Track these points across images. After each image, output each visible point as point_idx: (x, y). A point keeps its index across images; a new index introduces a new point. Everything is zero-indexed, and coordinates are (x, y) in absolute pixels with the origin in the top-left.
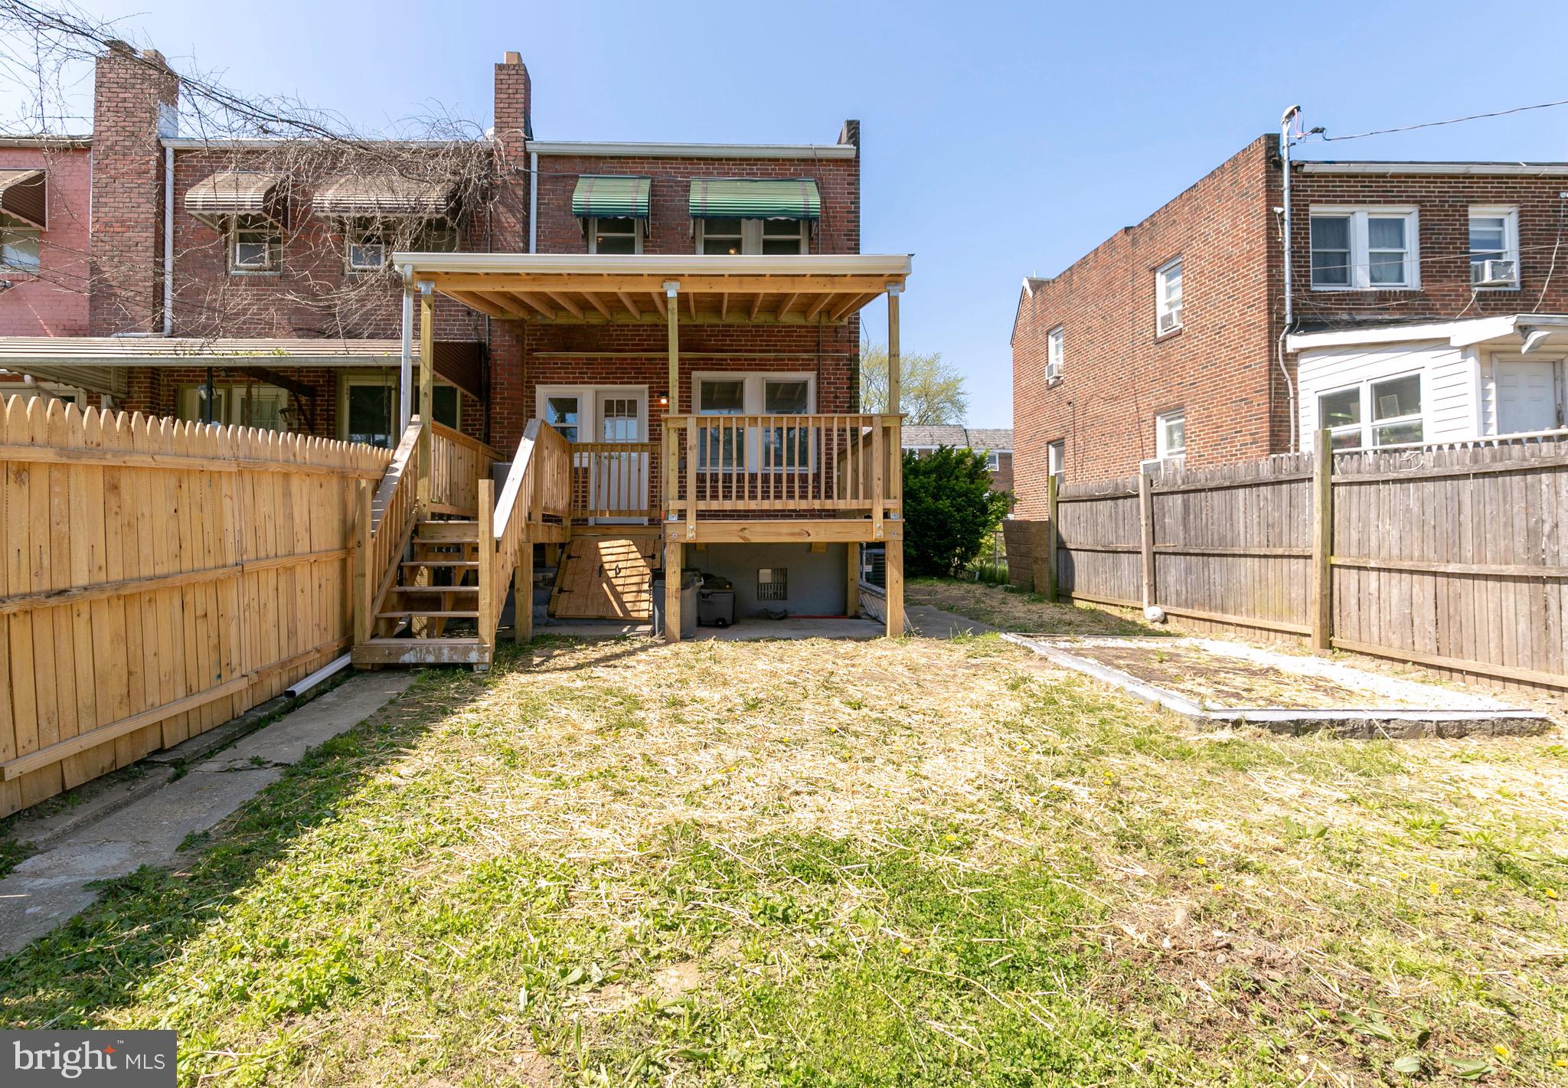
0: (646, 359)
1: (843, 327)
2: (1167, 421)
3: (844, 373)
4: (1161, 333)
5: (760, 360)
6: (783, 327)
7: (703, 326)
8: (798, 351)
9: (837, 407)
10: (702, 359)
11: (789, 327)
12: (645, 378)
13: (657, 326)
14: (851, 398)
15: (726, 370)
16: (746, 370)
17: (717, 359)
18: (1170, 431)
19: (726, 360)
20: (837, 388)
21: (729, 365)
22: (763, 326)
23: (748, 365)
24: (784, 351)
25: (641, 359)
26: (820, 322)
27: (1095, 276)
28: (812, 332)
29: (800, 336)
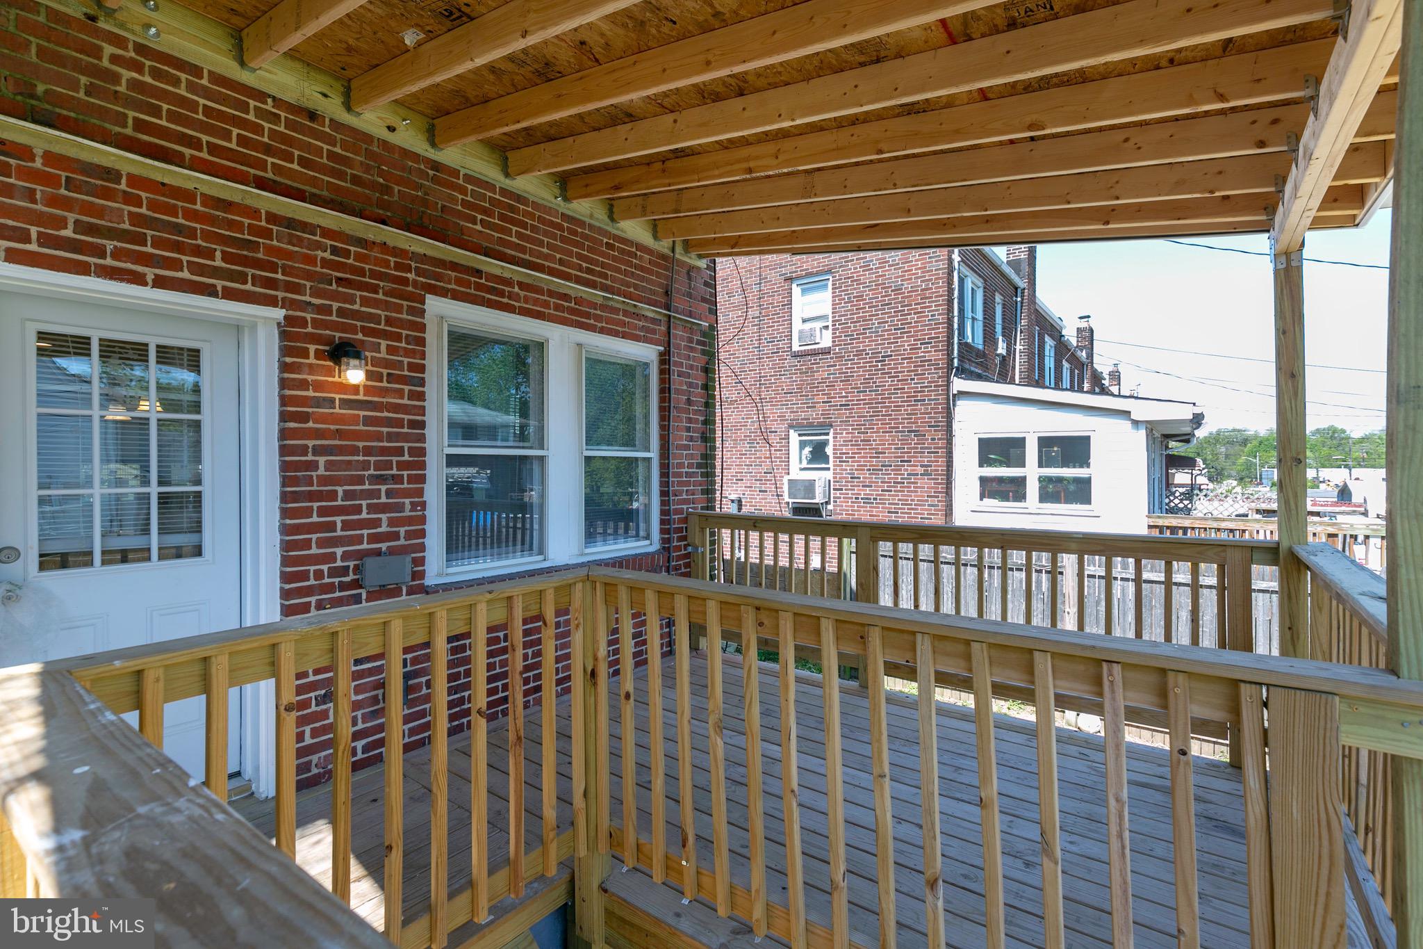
0: (273, 218)
1: (699, 269)
2: (800, 435)
4: (796, 348)
5: (579, 301)
7: (455, 173)
8: (638, 299)
9: (690, 420)
10: (454, 266)
12: (271, 283)
13: (312, 115)
16: (551, 319)
17: (490, 277)
18: (803, 445)
19: (508, 282)
20: (690, 385)
21: (517, 297)
22: (581, 223)
23: (556, 308)
24: (619, 293)
25: (254, 213)
26: (673, 251)
28: (658, 266)
29: (642, 269)
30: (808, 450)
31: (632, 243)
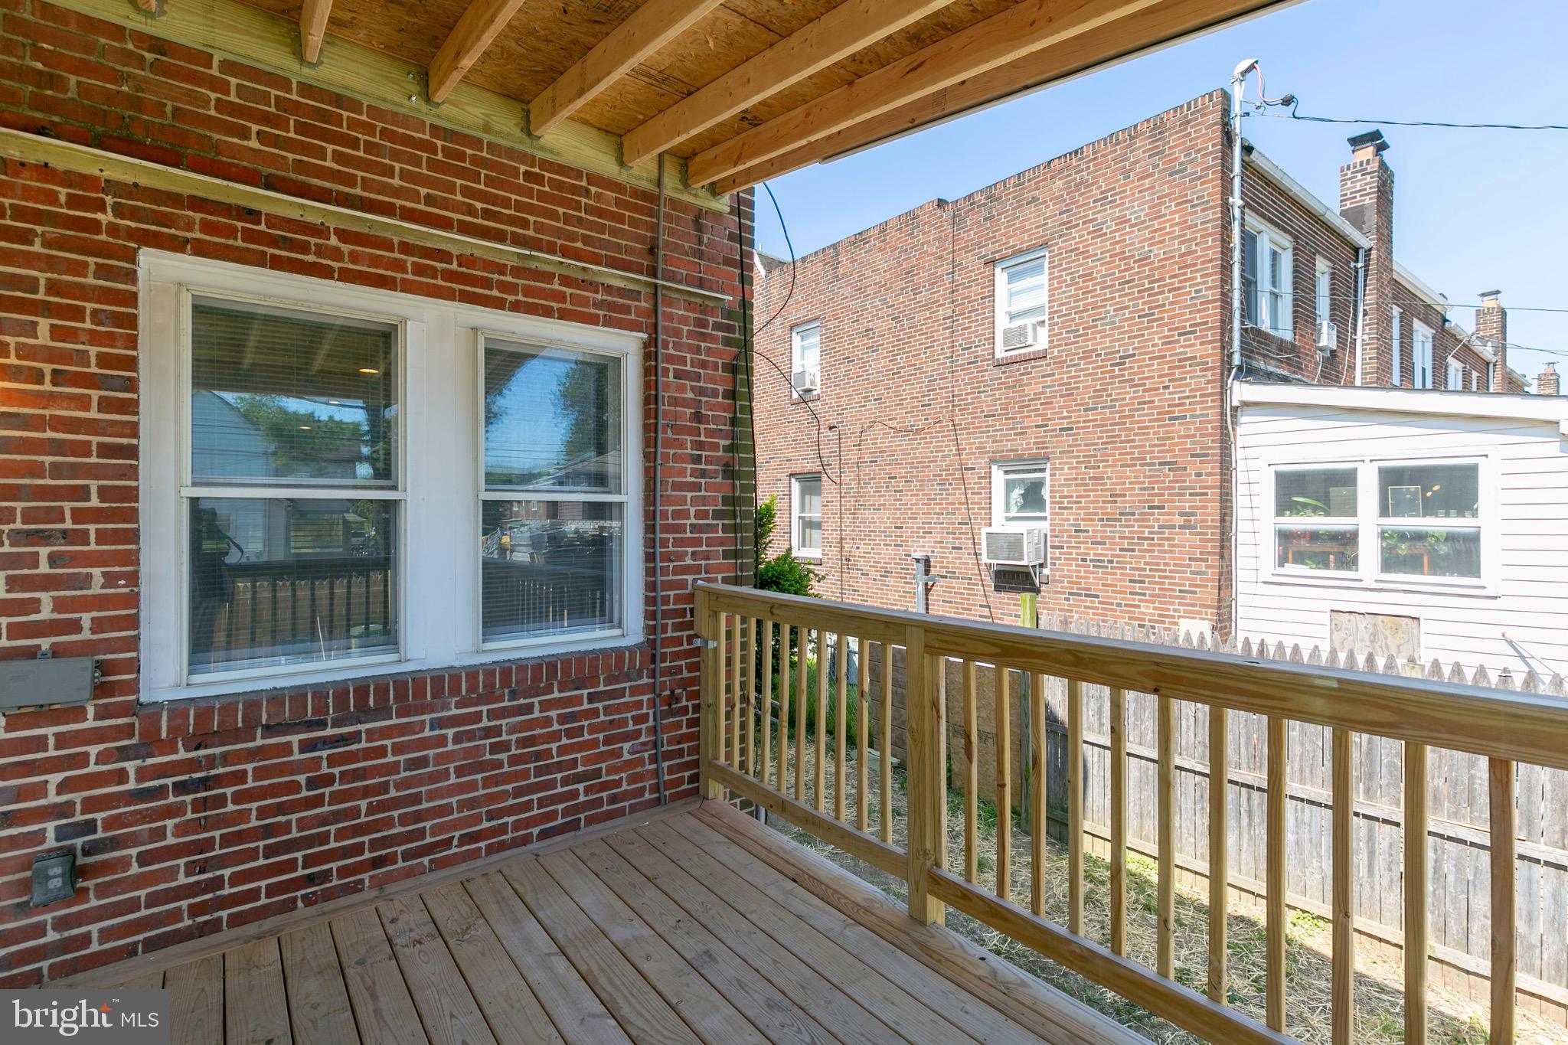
1: (717, 215)
2: (1007, 472)
3: (717, 352)
4: (1000, 354)
5: (466, 261)
6: (545, 165)
7: (202, 58)
8: (596, 260)
9: (700, 445)
10: (197, 203)
11: (562, 169)
14: (734, 422)
15: (324, 273)
16: (408, 288)
17: (273, 221)
18: (1010, 486)
19: (320, 231)
20: (701, 392)
21: (337, 254)
22: (476, 143)
23: (419, 270)
24: (551, 249)
26: (659, 184)
27: (882, 261)
28: (636, 209)
29: (600, 213)
30: (1017, 493)
31: (578, 174)
